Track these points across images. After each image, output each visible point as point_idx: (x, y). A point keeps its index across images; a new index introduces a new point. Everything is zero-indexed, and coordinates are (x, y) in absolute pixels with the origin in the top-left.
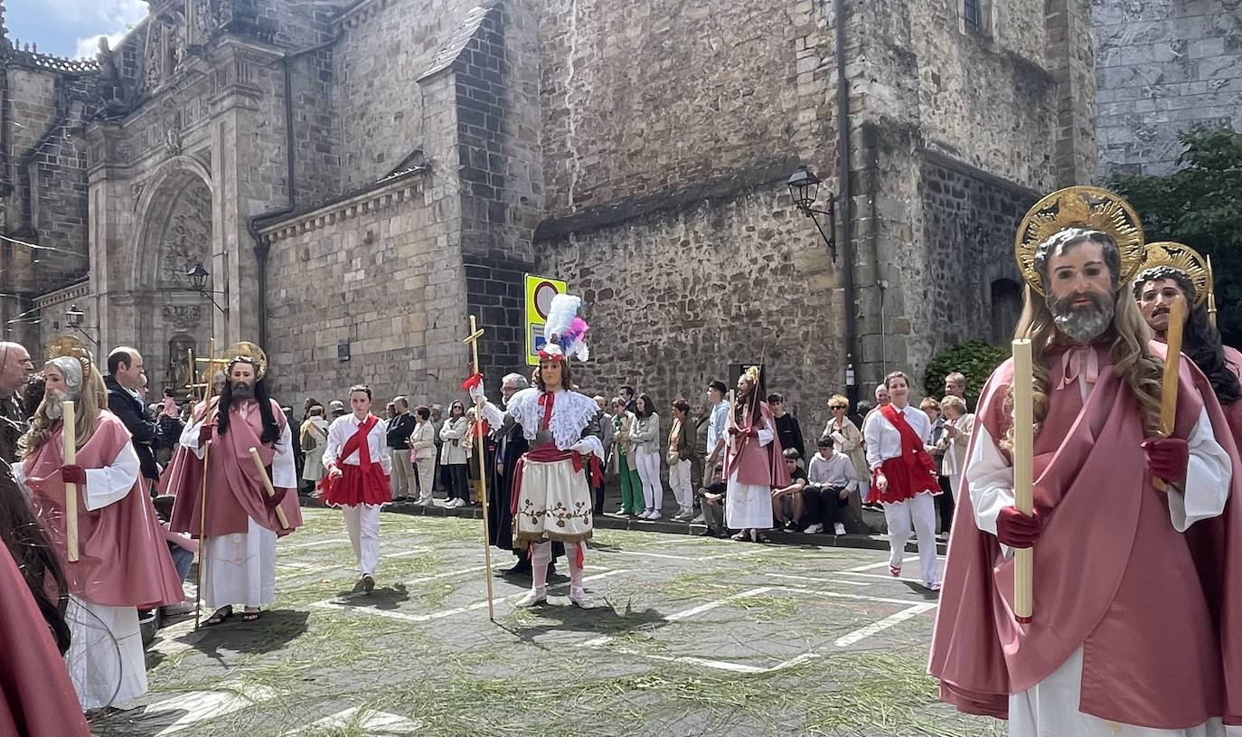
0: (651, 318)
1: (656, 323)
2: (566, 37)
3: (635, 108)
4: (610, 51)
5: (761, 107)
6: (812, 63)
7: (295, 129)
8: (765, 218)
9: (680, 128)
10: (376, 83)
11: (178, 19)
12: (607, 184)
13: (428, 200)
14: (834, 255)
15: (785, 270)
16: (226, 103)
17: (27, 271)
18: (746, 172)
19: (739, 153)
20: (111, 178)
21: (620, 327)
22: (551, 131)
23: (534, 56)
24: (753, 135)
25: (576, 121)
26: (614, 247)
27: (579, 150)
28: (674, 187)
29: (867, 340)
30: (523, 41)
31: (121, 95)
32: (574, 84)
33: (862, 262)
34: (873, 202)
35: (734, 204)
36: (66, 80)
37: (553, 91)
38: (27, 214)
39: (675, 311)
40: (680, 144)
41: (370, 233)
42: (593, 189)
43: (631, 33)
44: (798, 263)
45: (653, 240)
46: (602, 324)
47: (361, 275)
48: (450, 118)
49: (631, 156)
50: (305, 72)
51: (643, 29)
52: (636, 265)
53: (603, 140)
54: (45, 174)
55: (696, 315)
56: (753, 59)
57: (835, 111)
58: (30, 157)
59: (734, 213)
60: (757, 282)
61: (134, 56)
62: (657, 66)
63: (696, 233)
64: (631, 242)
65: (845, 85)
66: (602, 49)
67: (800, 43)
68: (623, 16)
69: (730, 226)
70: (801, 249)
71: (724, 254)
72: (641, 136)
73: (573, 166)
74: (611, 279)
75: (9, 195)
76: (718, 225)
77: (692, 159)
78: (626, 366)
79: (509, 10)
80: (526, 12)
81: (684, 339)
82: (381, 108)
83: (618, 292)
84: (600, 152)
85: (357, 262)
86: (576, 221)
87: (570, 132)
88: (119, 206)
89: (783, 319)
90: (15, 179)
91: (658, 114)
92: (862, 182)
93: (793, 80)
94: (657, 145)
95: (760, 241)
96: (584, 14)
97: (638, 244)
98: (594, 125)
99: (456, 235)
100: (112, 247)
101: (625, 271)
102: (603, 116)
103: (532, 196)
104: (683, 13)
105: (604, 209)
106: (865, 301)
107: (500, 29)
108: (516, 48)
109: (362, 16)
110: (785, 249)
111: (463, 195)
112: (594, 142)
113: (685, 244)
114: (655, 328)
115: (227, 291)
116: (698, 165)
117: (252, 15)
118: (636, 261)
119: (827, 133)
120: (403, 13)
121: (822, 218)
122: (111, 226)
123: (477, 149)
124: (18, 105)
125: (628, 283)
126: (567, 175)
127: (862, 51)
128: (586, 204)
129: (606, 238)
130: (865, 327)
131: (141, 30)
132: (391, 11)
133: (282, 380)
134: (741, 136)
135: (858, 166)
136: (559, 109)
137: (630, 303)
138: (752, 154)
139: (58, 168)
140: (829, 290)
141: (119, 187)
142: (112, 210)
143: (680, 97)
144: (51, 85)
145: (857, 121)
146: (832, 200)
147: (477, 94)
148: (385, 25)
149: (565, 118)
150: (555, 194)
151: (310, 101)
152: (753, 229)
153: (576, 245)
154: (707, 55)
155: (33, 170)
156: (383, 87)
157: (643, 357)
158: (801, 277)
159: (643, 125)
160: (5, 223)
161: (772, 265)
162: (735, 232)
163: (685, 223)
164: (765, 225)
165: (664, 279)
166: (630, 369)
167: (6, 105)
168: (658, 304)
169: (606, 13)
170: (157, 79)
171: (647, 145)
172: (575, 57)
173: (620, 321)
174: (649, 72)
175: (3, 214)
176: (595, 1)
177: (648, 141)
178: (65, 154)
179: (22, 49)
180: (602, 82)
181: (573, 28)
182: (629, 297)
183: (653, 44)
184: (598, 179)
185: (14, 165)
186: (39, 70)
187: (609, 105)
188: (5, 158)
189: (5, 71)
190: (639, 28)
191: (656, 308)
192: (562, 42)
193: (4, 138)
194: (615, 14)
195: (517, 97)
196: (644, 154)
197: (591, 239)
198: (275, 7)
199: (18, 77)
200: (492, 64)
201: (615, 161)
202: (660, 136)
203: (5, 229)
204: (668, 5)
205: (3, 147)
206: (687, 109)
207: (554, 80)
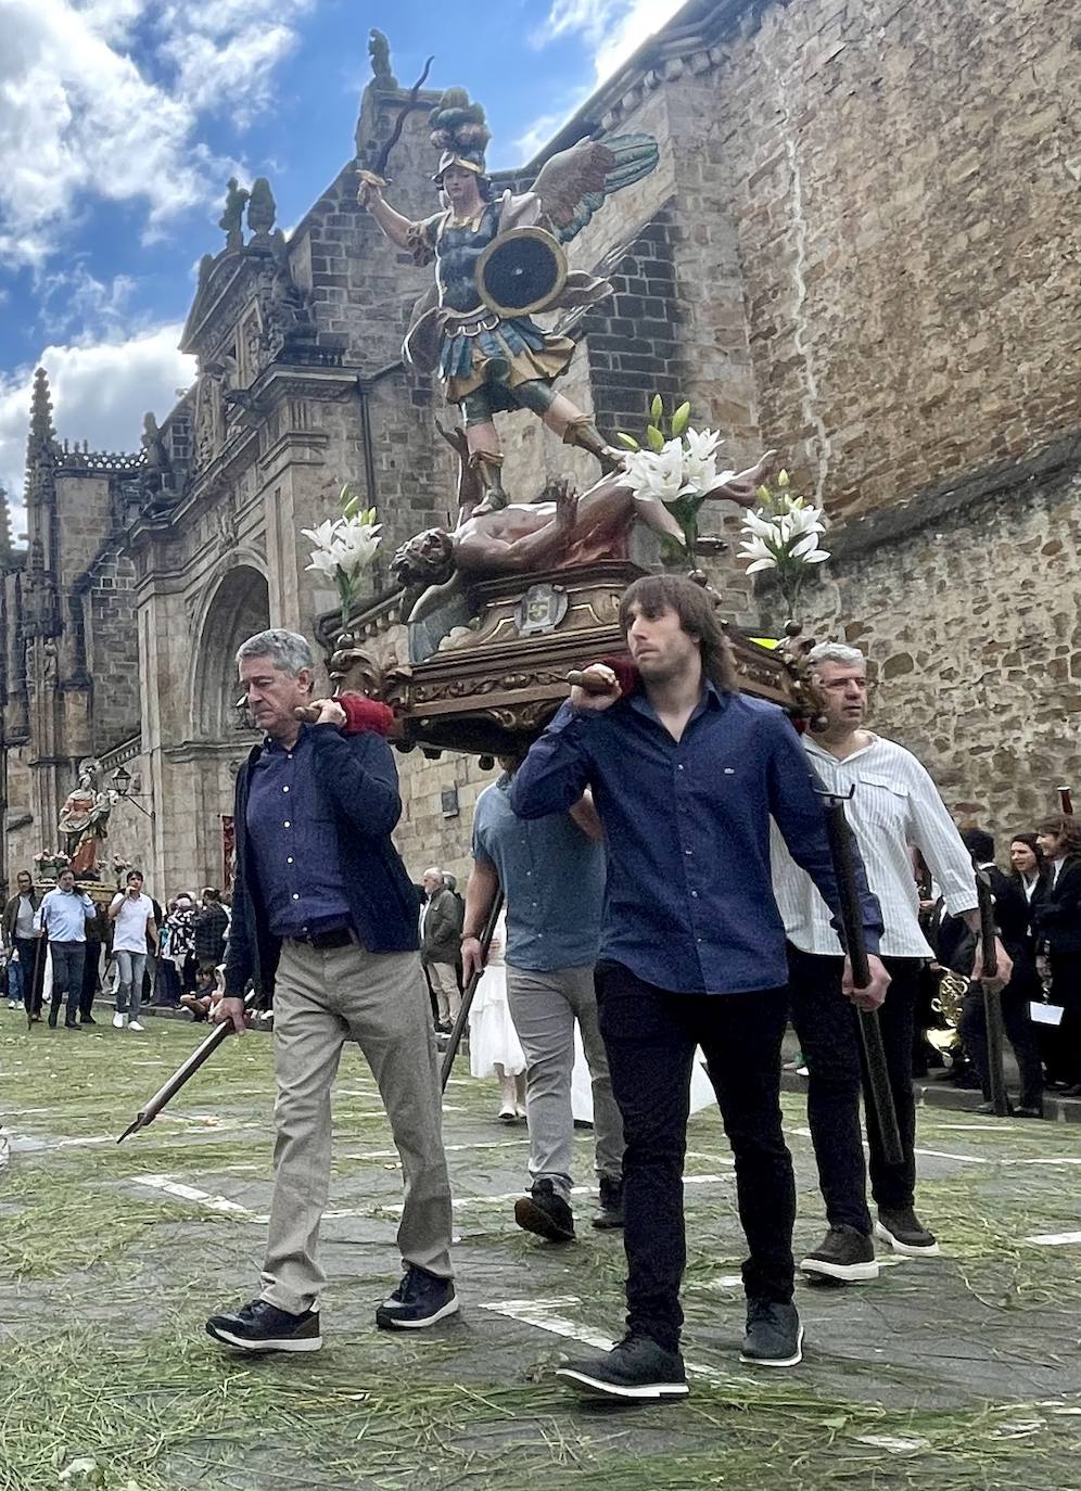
0: (993, 699)
1: (1003, 709)
2: (785, 237)
3: (926, 323)
4: (869, 239)
7: (379, 482)
9: (1022, 338)
11: (227, 366)
12: (887, 467)
16: (281, 462)
17: (83, 729)
20: (161, 594)
21: (933, 723)
22: (773, 398)
23: (732, 283)
25: (818, 371)
26: (907, 577)
27: (826, 421)
30: (710, 263)
31: (171, 484)
32: (808, 312)
36: (119, 478)
38: (80, 660)
39: (1044, 682)
40: (1024, 368)
42: (859, 482)
43: (904, 196)
45: (984, 551)
46: (896, 721)
49: (926, 410)
50: (390, 399)
51: (927, 186)
52: (955, 604)
53: (871, 395)
54: (100, 603)
58: (84, 584)
61: (186, 429)
62: (962, 241)
64: (939, 563)
66: (853, 241)
68: (886, 173)
72: (941, 369)
73: (819, 449)
74: (906, 636)
75: (60, 634)
77: (1051, 388)
79: (679, 220)
80: (713, 217)
83: (922, 659)
84: (868, 414)
87: (807, 392)
88: (171, 630)
90: (66, 612)
91: (973, 323)
94: (976, 380)
96: (815, 190)
97: (954, 565)
98: (851, 371)
100: (165, 684)
101: (932, 617)
102: (867, 352)
104: (1003, 133)
105: (880, 511)
107: (665, 252)
108: (696, 276)
112: (854, 401)
113: (1052, 549)
114: (1004, 718)
116: (1066, 396)
117: (309, 334)
118: (953, 596)
122: (163, 657)
124: (68, 520)
125: (941, 638)
126: (807, 466)
128: (847, 511)
129: (890, 562)
131: (192, 395)
136: (785, 359)
137: (948, 675)
139: (114, 592)
141: (172, 603)
142: (163, 635)
143: (1014, 282)
144: (105, 491)
147: (626, 362)
149: (796, 372)
151: (400, 437)
153: (834, 584)
154: (1062, 192)
155: (87, 601)
157: (985, 777)
159: (946, 349)
160: (57, 671)
163: (1048, 509)
165: (1014, 622)
166: (960, 800)
167: (54, 521)
168: (1005, 672)
169: (855, 177)
170: (210, 452)
171: (956, 384)
172: (807, 266)
173: (931, 712)
174: (948, 255)
175: (53, 659)
176: (832, 164)
177: (958, 375)
178: (122, 574)
179: (71, 451)
180: (860, 293)
181: (797, 220)
182: (945, 666)
183: (952, 206)
184: (867, 463)
185: (65, 597)
186: (91, 474)
187: (875, 330)
188: (54, 589)
189: (52, 481)
190: (921, 184)
191: (1002, 680)
192: (780, 247)
193: (53, 564)
194: (872, 174)
195: (704, 354)
196: (952, 400)
197: (860, 570)
198: (343, 317)
199: (66, 485)
200: (655, 309)
201: (896, 424)
202: (980, 361)
203: (56, 678)
204: (971, 128)
205: (53, 575)
206: (1031, 301)
207: (772, 314)
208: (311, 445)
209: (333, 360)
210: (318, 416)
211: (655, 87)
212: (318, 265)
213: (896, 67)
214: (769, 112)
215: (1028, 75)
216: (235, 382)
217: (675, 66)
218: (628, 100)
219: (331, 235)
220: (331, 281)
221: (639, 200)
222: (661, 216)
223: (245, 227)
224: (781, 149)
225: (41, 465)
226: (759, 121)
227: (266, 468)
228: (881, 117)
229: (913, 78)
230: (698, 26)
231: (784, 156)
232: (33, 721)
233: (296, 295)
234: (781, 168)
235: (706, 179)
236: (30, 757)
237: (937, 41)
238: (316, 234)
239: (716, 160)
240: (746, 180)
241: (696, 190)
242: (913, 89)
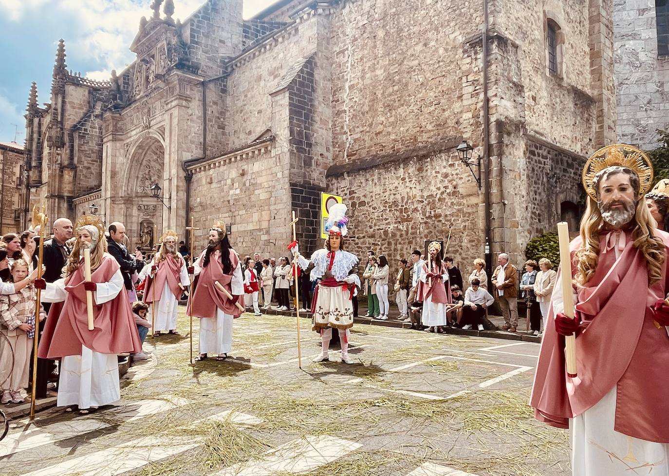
0: (385, 216)
1: (386, 219)
2: (345, 74)
3: (379, 110)
4: (368, 81)
5: (444, 110)
6: (471, 89)
7: (207, 117)
8: (445, 167)
9: (402, 121)
10: (249, 95)
11: (151, 61)
12: (364, 148)
13: (273, 154)
14: (480, 187)
15: (454, 193)
17: (70, 185)
18: (435, 144)
19: (432, 133)
20: (114, 140)
21: (369, 221)
22: (336, 121)
23: (329, 83)
24: (440, 125)
25: (349, 116)
26: (367, 180)
27: (350, 131)
28: (399, 149)
29: (496, 230)
30: (324, 75)
31: (121, 99)
32: (349, 98)
33: (494, 190)
34: (501, 160)
35: (429, 159)
36: (94, 91)
37: (338, 101)
38: (71, 158)
39: (397, 213)
40: (402, 129)
41: (243, 170)
42: (357, 150)
43: (378, 72)
44: (461, 190)
45: (387, 177)
46: (360, 219)
47: (238, 191)
48: (285, 113)
49: (377, 134)
50: (214, 89)
51: (384, 71)
52: (378, 190)
53: (363, 126)
54: (82, 137)
55: (408, 216)
56: (440, 87)
57: (482, 113)
58: (75, 128)
59: (429, 164)
60: (440, 200)
61: (128, 79)
62: (391, 89)
63: (409, 174)
64: (376, 177)
65: (487, 100)
66: (363, 80)
67: (464, 79)
68: (374, 64)
69: (427, 170)
70: (463, 183)
71: (423, 185)
72: (382, 124)
73: (347, 139)
74: (365, 196)
75: (63, 147)
76: (420, 170)
77: (407, 136)
78: (371, 241)
79: (317, 60)
80: (325, 61)
81: (401, 228)
82: (250, 108)
83: (368, 203)
84: (361, 132)
85: (236, 185)
86: (348, 166)
87: (346, 121)
88: (118, 154)
89: (453, 219)
90: (66, 139)
91: (391, 113)
92: (495, 150)
93: (460, 97)
94: (390, 129)
95: (442, 178)
96: (355, 62)
97: (379, 179)
98: (358, 118)
99: (287, 172)
100: (114, 174)
101: (372, 192)
102: (363, 114)
103: (326, 154)
104: (405, 63)
105: (363, 161)
106: (495, 210)
107: (312, 69)
108: (319, 79)
109: (243, 62)
110: (455, 183)
111: (291, 152)
112: (358, 127)
113: (403, 179)
114: (387, 222)
115: (170, 198)
116: (411, 139)
117: (187, 60)
118: (378, 187)
119: (478, 125)
120: (263, 60)
121: (474, 168)
122: (114, 164)
123: (299, 129)
124: (70, 103)
125: (374, 198)
126: (344, 143)
127: (496, 83)
128: (353, 158)
129: (363, 175)
130: (495, 224)
131: (133, 67)
132: (257, 60)
133: (197, 244)
134: (433, 125)
135: (493, 141)
136: (341, 110)
137: (374, 208)
138: (439, 135)
139: (88, 134)
140: (477, 204)
141: (118, 144)
142: (114, 156)
143: (402, 105)
144: (86, 93)
145: (493, 119)
146: (479, 159)
147: (299, 101)
148: (254, 66)
149: (343, 114)
150: (337, 153)
151: (215, 103)
152: (439, 172)
153: (348, 178)
154: (417, 84)
155: (76, 135)
156: (252, 97)
157: (380, 236)
158: (463, 198)
159: (383, 119)
160: (61, 161)
161: (448, 191)
162: (429, 174)
163: (404, 169)
164: (444, 171)
165: (392, 197)
166: (374, 242)
167: (64, 102)
168: (388, 210)
169: (366, 62)
170: (140, 91)
171: (385, 129)
172: (350, 84)
173: (369, 218)
174: (387, 92)
175: (59, 157)
176: (360, 56)
178: (92, 127)
179: (73, 75)
181: (349, 69)
182: (374, 206)
183: (389, 78)
184: (359, 145)
185: (66, 133)
187: (366, 108)
188: (62, 129)
189: (64, 86)
190: (383, 70)
191: (388, 212)
192: (343, 76)
193: (62, 118)
194: (371, 63)
195: (319, 104)
196: (383, 133)
197: (355, 176)
198: (200, 56)
199: (70, 89)
200: (308, 86)
201: (368, 136)
202: (392, 124)
203: (61, 164)
204: (397, 59)
205: (62, 123)
206: (406, 111)
207: (339, 95)
209: (195, 71)
210: (189, 90)
211: (314, 15)
212: (192, 36)
213: (381, 34)
214: (345, 35)
215: (412, 49)
216: (152, 68)
217: (319, 10)
219: (198, 27)
220: (197, 43)
221: (305, 50)
222: (312, 58)
223: (161, 12)
224: (346, 47)
225: (59, 78)
226: (341, 36)
228: (375, 47)
229: (384, 39)
231: (347, 49)
233: (183, 45)
234: (346, 52)
235: (325, 49)
236: (47, 194)
237: (392, 31)
238: (192, 25)
239: (328, 44)
240: (336, 53)
241: (322, 52)
242: (384, 43)
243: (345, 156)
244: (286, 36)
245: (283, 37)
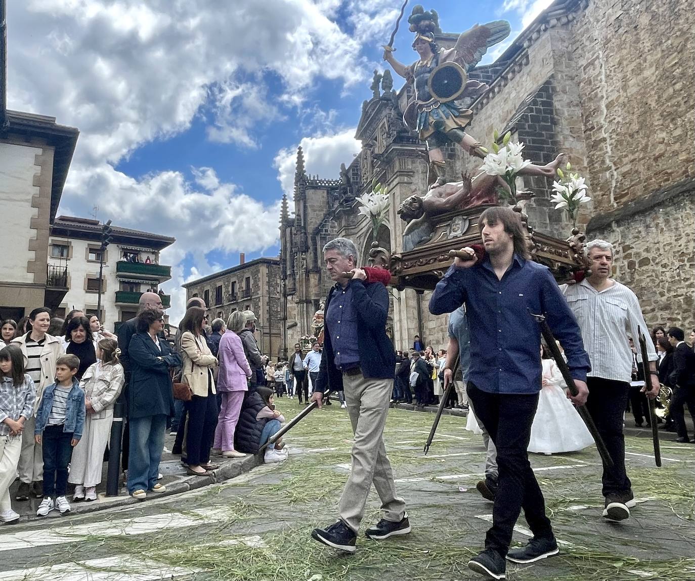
1: (688, 279)
2: (599, 90)
3: (656, 124)
4: (633, 90)
11: (374, 144)
12: (640, 182)
16: (395, 183)
17: (316, 288)
21: (658, 285)
22: (593, 155)
23: (577, 109)
25: (611, 144)
26: (648, 227)
27: (615, 164)
30: (568, 101)
31: (351, 192)
32: (608, 120)
36: (330, 190)
38: (316, 261)
42: (628, 189)
43: (647, 73)
45: (680, 216)
46: (643, 285)
49: (656, 159)
51: (657, 68)
52: (667, 237)
53: (633, 153)
54: (323, 238)
58: (317, 231)
61: (356, 169)
62: (671, 90)
64: (661, 220)
66: (626, 91)
68: (640, 63)
72: (661, 143)
73: (612, 175)
74: (647, 250)
75: (308, 251)
78: (666, 314)
79: (555, 84)
80: (569, 82)
83: (654, 260)
84: (632, 161)
86: (616, 213)
87: (607, 152)
90: (310, 242)
91: (675, 124)
94: (676, 147)
96: (611, 71)
97: (667, 221)
98: (625, 143)
101: (658, 243)
102: (632, 136)
104: (688, 46)
105: (637, 200)
107: (550, 97)
108: (562, 107)
112: (626, 156)
114: (687, 283)
117: (407, 131)
118: (667, 234)
120: (493, 107)
124: (310, 206)
125: (662, 251)
126: (607, 182)
128: (624, 200)
129: (641, 220)
131: (360, 156)
132: (487, 108)
136: (597, 139)
137: (664, 266)
139: (329, 235)
144: (325, 194)
147: (534, 141)
148: (483, 118)
149: (602, 144)
150: (600, 198)
153: (618, 230)
155: (318, 238)
157: (680, 306)
159: (664, 135)
160: (306, 266)
165: (692, 244)
166: (669, 316)
167: (305, 207)
168: (688, 265)
169: (627, 65)
170: (367, 179)
171: (668, 148)
172: (607, 101)
173: (657, 281)
174: (665, 96)
175: (305, 261)
176: (617, 60)
177: (668, 145)
178: (332, 226)
179: (312, 179)
180: (629, 112)
181: (603, 83)
182: (664, 262)
183: (667, 77)
184: (632, 181)
185: (309, 237)
186: (320, 188)
187: (635, 127)
188: (305, 234)
189: (304, 191)
190: (654, 68)
191: (687, 268)
192: (596, 95)
193: (305, 224)
194: (634, 64)
195: (565, 138)
196: (666, 155)
197: (629, 224)
199: (310, 193)
200: (545, 120)
201: (644, 165)
202: (678, 139)
203: (306, 268)
204: (675, 45)
205: (305, 228)
207: (593, 121)
208: (407, 176)
209: (415, 142)
210: (410, 163)
211: (545, 30)
213: (644, 20)
214: (592, 40)
216: (376, 151)
217: (553, 22)
218: (534, 36)
221: (539, 76)
222: (548, 83)
223: (380, 89)
224: (596, 55)
225: (301, 185)
226: (587, 43)
227: (389, 185)
228: (637, 41)
229: (651, 25)
230: (563, 5)
231: (598, 57)
232: (297, 285)
234: (596, 62)
235: (566, 67)
236: (297, 300)
237: (661, 10)
239: (570, 59)
240: (582, 68)
241: (562, 72)
242: (651, 29)
243: (612, 199)
244: (517, 68)
245: (514, 72)
